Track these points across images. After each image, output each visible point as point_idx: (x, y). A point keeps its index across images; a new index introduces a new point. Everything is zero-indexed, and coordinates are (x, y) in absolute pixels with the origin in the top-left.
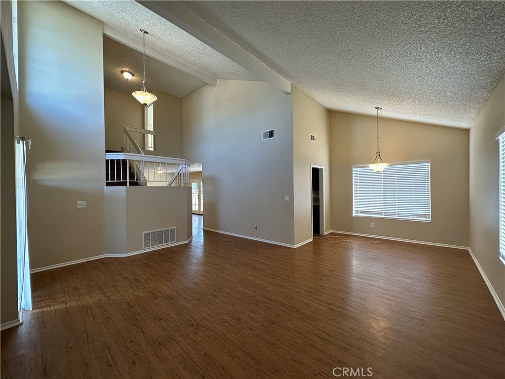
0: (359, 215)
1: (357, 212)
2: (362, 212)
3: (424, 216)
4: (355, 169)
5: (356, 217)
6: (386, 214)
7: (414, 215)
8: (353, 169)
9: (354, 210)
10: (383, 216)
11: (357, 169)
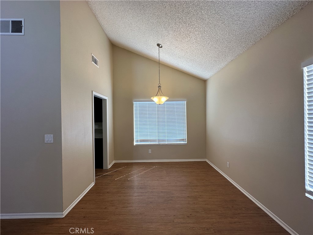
0: (139, 143)
1: (137, 141)
2: (141, 141)
3: (183, 140)
4: (136, 103)
5: (137, 146)
6: (159, 141)
7: (177, 140)
8: (134, 103)
9: (135, 139)
10: (157, 143)
11: (138, 103)
